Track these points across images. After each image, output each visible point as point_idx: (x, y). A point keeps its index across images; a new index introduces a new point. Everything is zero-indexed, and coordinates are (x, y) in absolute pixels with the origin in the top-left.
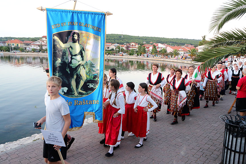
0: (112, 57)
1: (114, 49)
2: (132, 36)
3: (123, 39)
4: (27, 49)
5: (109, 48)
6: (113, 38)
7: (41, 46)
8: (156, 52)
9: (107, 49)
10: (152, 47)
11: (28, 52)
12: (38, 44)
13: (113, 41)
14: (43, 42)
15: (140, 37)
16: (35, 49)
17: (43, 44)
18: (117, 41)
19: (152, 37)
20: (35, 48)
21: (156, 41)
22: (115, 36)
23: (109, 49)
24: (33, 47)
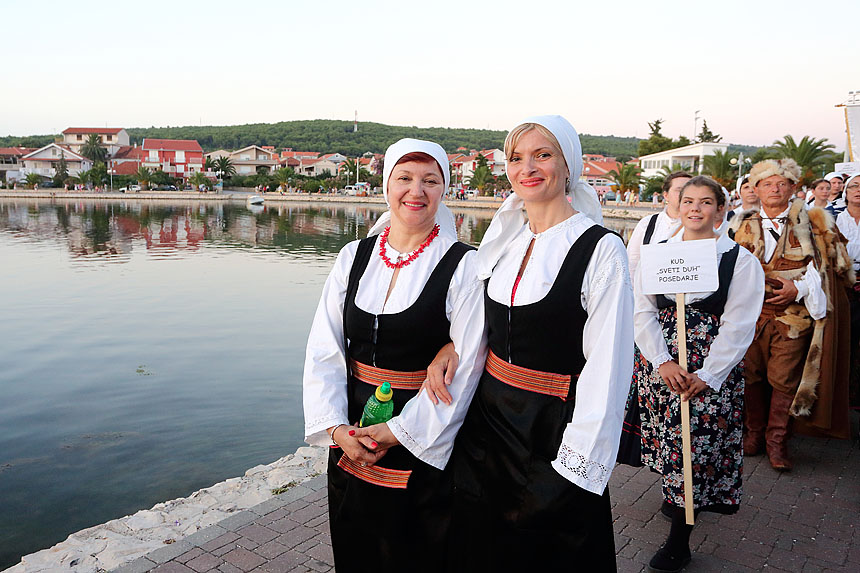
0: (329, 201)
1: (333, 173)
2: (392, 128)
3: (359, 138)
4: (9, 175)
5: (311, 169)
6: (323, 136)
7: (61, 164)
8: (491, 181)
9: (306, 174)
10: (471, 163)
11: (12, 187)
12: (50, 156)
13: (324, 145)
14: (69, 149)
15: (423, 130)
16: (39, 176)
17: (69, 156)
18: (337, 145)
19: (464, 130)
20: (39, 171)
21: (480, 144)
22: (330, 126)
23: (313, 174)
24: (30, 169)
